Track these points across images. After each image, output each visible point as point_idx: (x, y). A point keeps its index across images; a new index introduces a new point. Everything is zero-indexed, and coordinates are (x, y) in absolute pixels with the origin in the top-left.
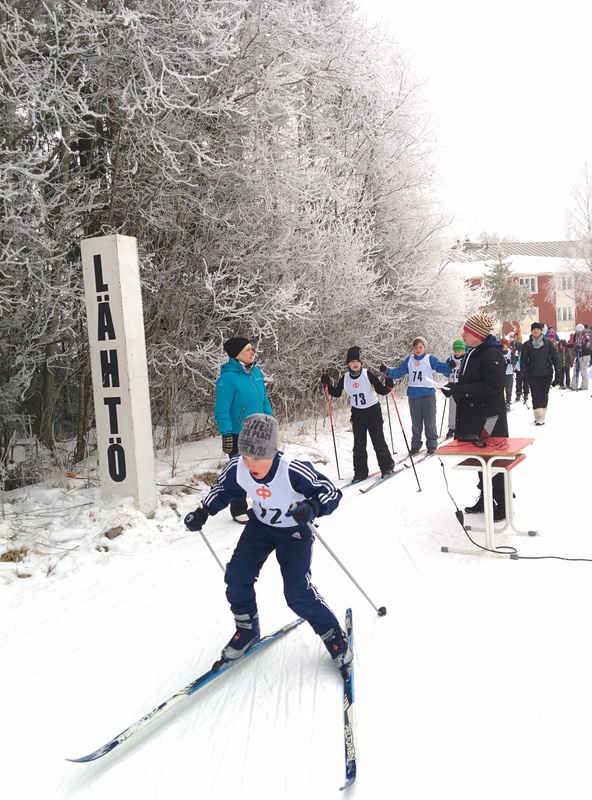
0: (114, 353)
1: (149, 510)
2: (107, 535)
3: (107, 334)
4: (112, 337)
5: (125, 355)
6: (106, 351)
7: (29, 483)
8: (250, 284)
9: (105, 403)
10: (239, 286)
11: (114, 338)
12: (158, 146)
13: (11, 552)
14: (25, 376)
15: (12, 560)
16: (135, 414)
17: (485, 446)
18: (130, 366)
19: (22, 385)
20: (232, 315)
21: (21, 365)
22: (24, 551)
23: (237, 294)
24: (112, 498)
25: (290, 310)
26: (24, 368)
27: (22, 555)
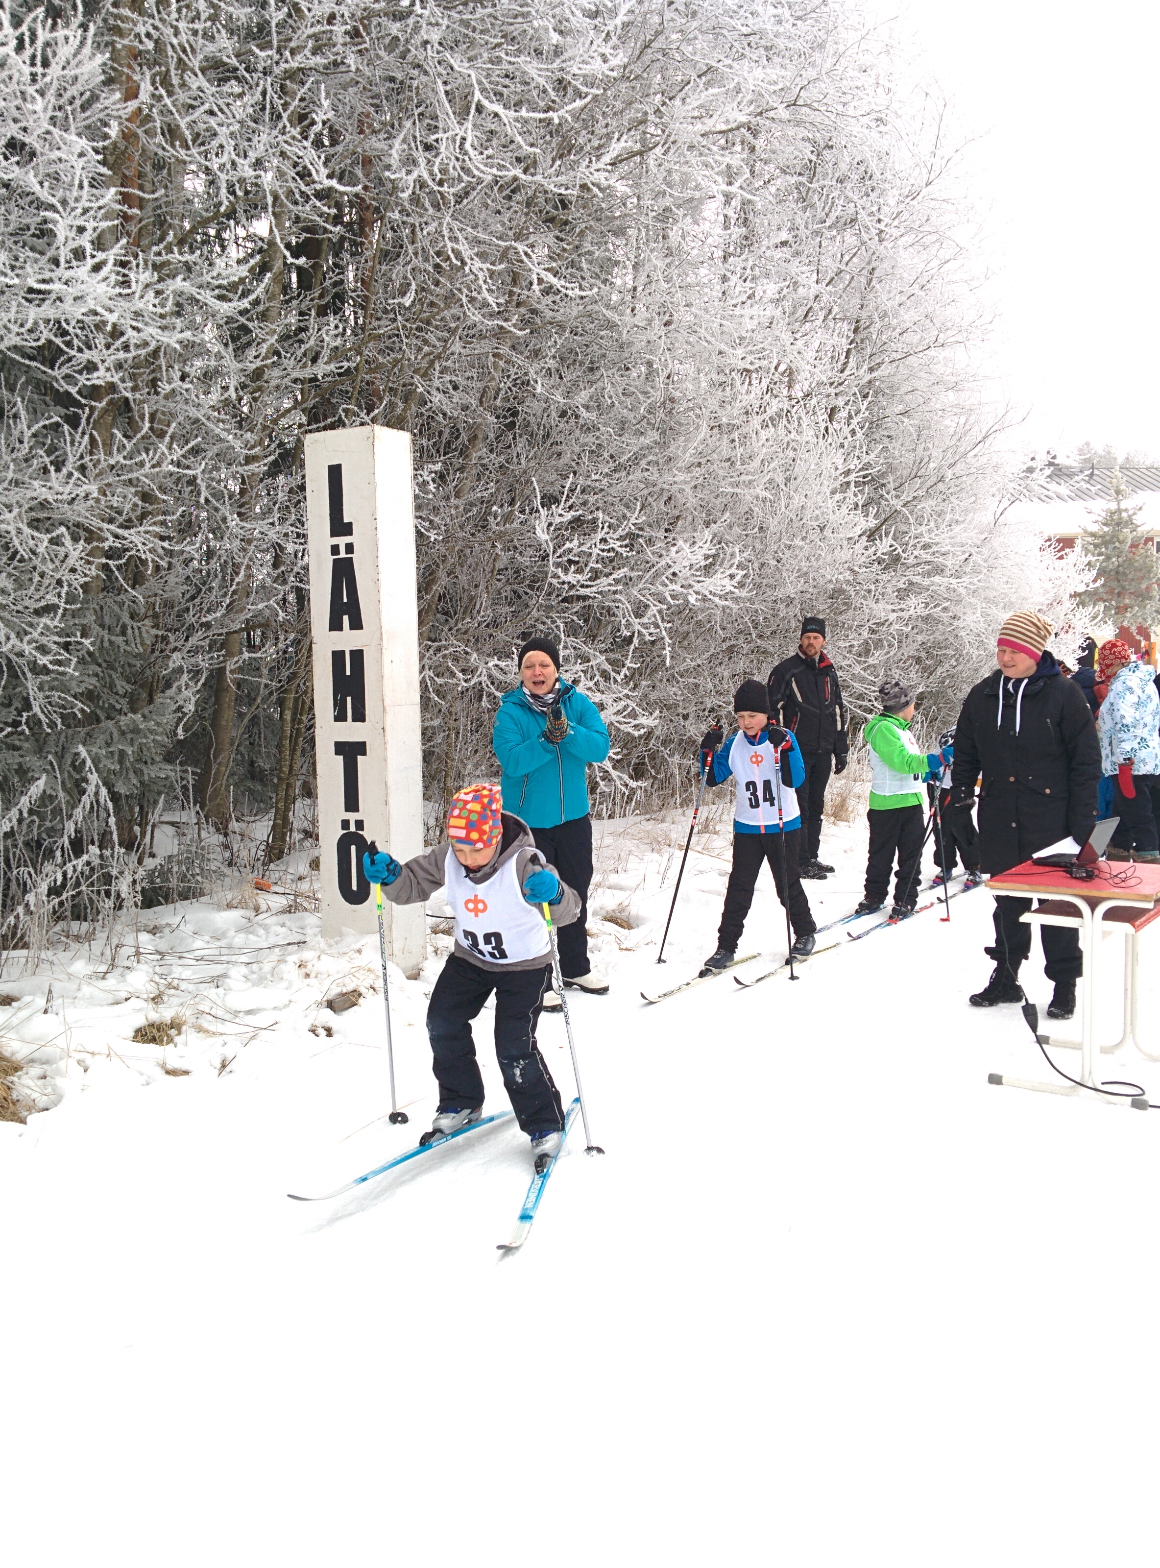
0: (358, 656)
1: (411, 962)
2: (330, 1005)
3: (346, 618)
4: (356, 624)
5: (380, 662)
6: (343, 652)
7: (185, 896)
8: (620, 532)
9: (337, 753)
10: (600, 535)
11: (361, 627)
12: (458, 254)
13: (152, 1025)
14: (186, 693)
15: (153, 1040)
16: (392, 777)
17: (1090, 877)
18: (385, 681)
19: (180, 709)
20: (583, 592)
21: (179, 670)
22: (176, 1025)
23: (595, 551)
24: (341, 934)
25: (696, 587)
26: (185, 677)
27: (173, 1032)
